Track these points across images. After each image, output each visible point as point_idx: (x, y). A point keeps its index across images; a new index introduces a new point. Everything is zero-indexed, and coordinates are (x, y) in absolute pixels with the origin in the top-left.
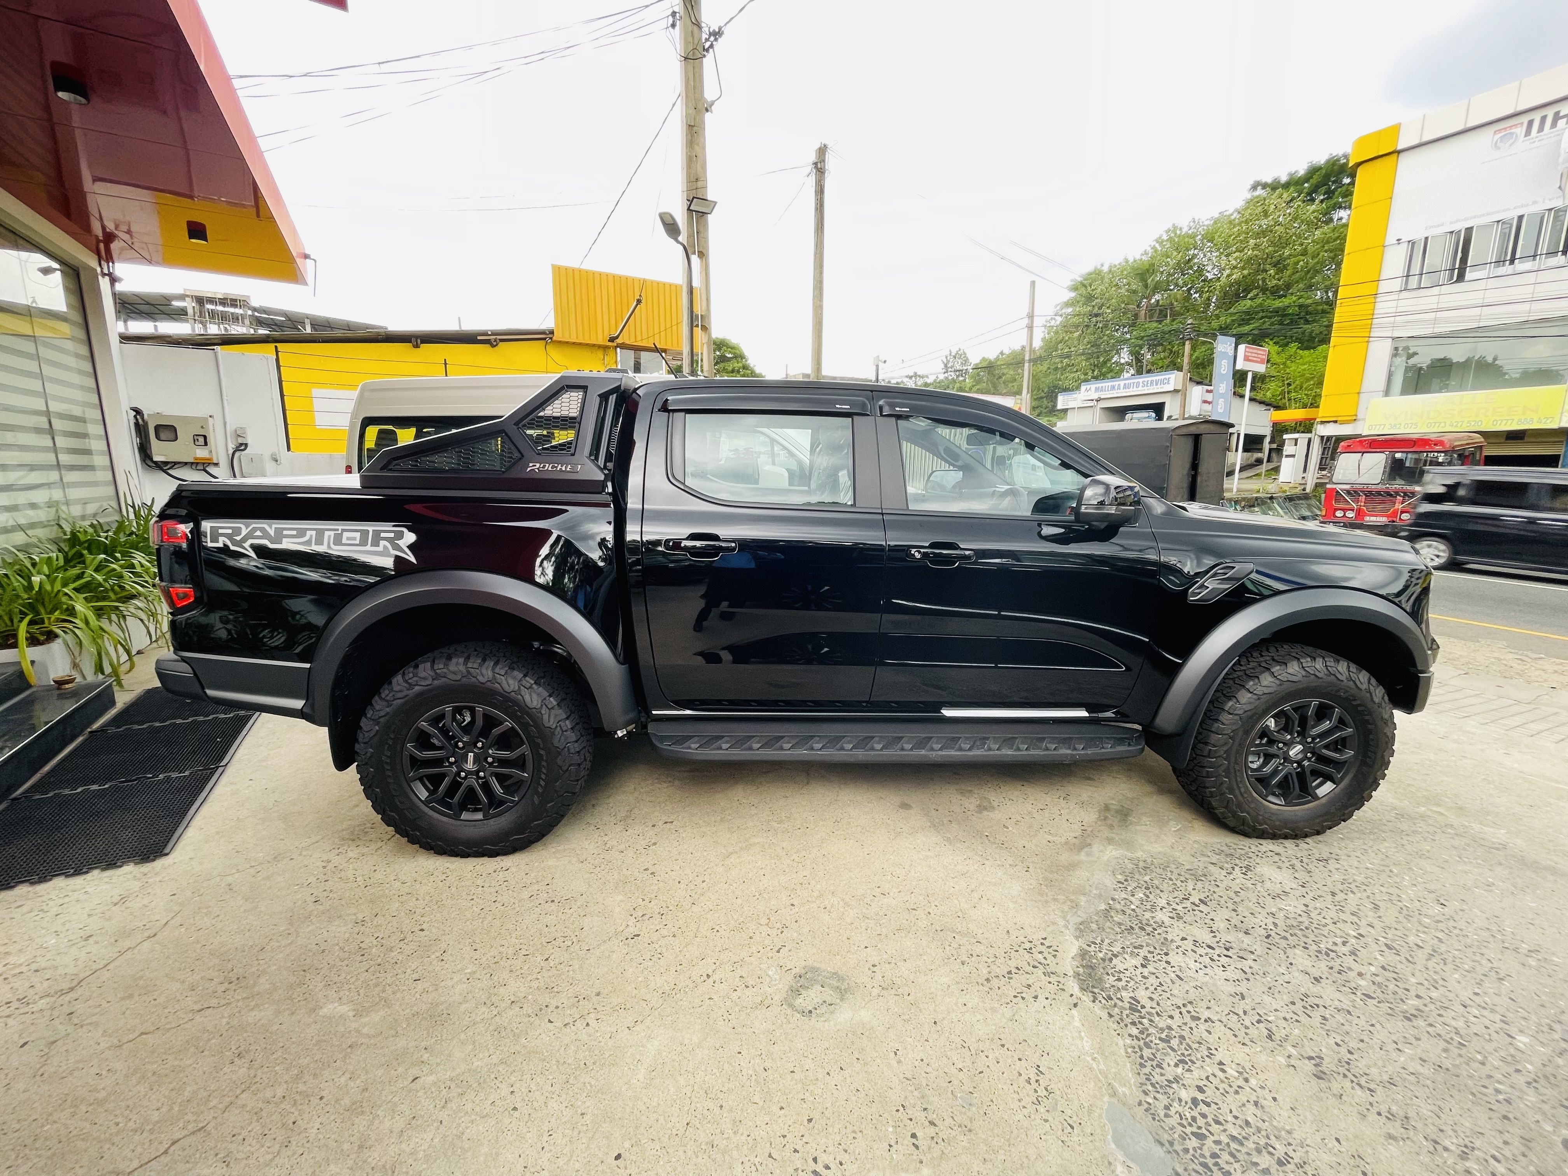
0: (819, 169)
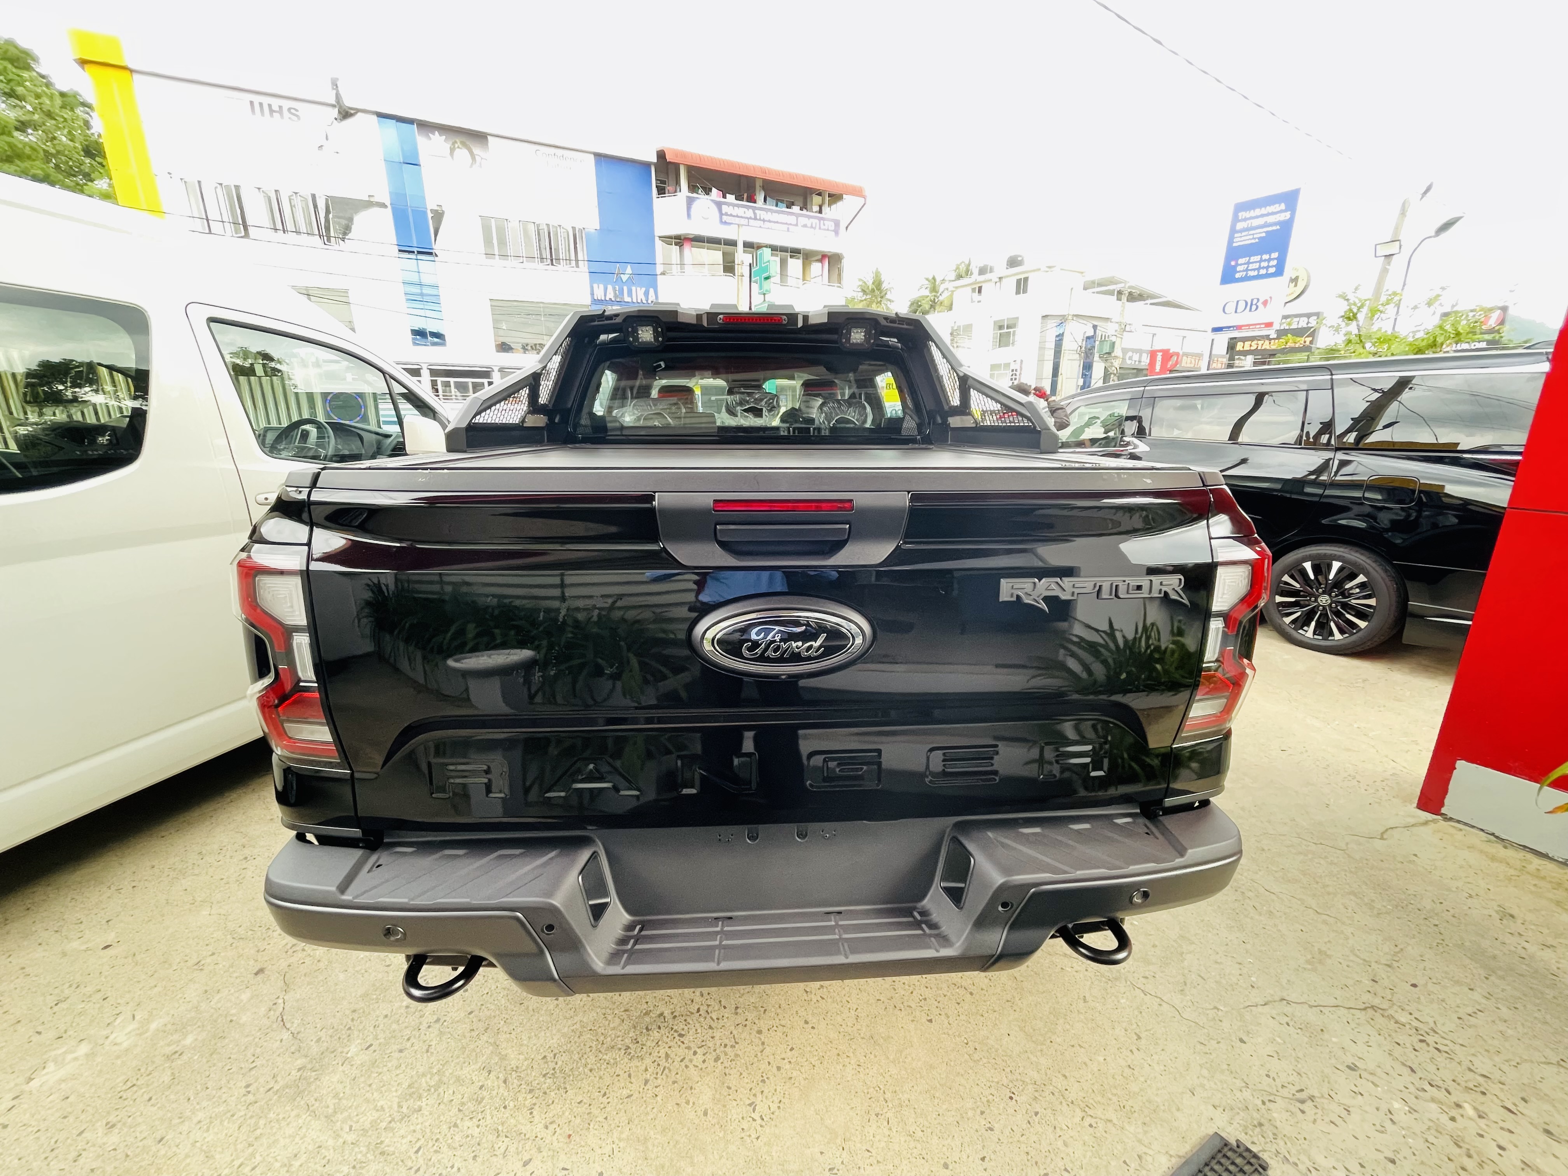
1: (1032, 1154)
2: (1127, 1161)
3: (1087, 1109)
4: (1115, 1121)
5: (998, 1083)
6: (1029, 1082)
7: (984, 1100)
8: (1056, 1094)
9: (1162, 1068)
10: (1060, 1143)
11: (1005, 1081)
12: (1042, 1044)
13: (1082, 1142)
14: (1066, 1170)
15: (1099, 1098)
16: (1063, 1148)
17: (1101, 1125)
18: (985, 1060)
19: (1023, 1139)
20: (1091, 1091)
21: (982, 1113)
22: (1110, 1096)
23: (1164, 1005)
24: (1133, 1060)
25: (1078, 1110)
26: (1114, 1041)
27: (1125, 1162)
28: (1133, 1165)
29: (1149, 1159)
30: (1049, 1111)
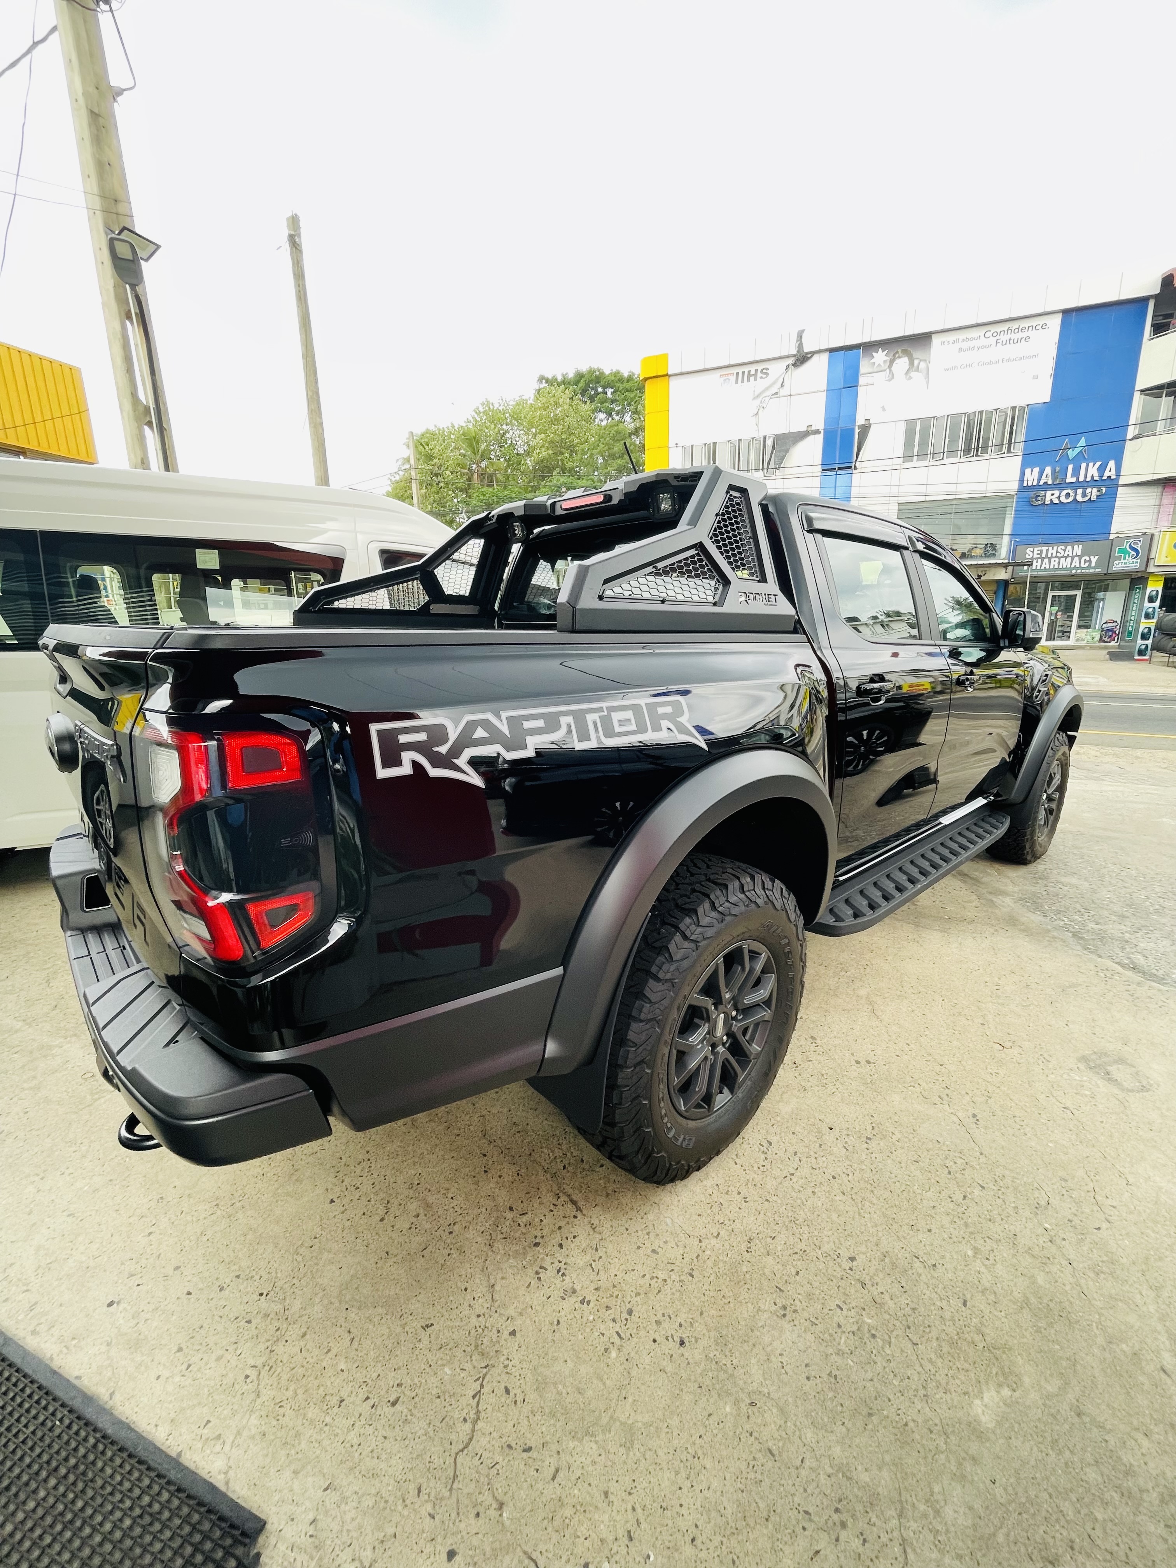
0: (294, 243)
1: (202, 1331)
2: (210, 1425)
3: (267, 1368)
4: (259, 1401)
5: (276, 1278)
6: (286, 1304)
7: (254, 1273)
8: (278, 1333)
9: (355, 1441)
10: (220, 1352)
11: (280, 1284)
12: (340, 1302)
13: (224, 1372)
14: (189, 1366)
15: (285, 1377)
16: (214, 1357)
17: (251, 1387)
18: (300, 1258)
19: (217, 1318)
20: (292, 1366)
21: (238, 1277)
22: (291, 1388)
23: (468, 1426)
24: (353, 1403)
25: (263, 1359)
26: (375, 1375)
27: (209, 1422)
28: (206, 1431)
29: (218, 1448)
30: (255, 1332)
